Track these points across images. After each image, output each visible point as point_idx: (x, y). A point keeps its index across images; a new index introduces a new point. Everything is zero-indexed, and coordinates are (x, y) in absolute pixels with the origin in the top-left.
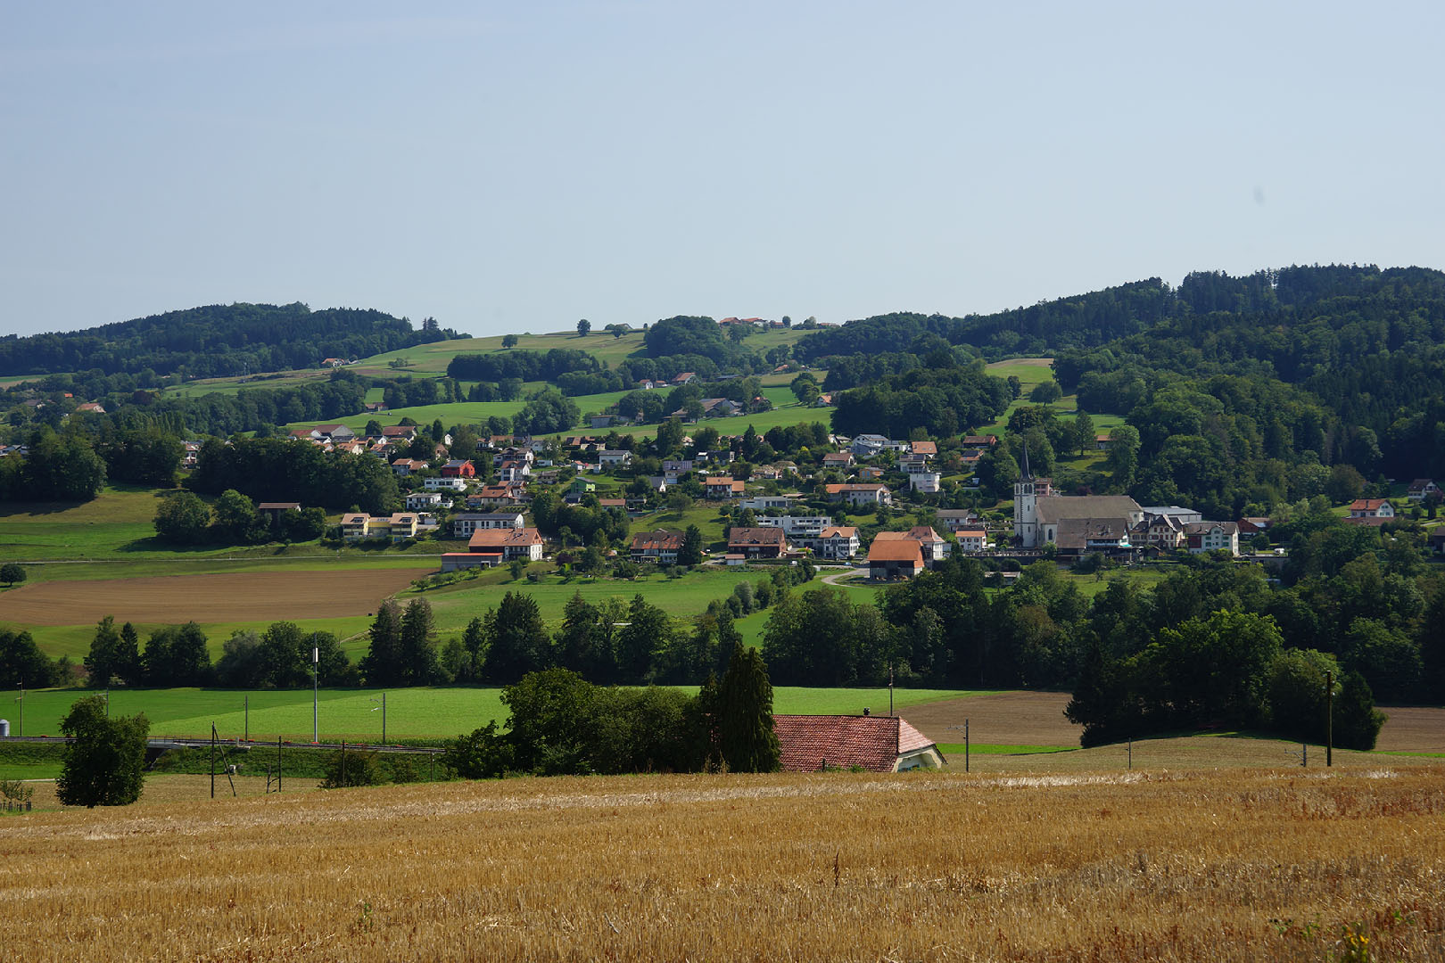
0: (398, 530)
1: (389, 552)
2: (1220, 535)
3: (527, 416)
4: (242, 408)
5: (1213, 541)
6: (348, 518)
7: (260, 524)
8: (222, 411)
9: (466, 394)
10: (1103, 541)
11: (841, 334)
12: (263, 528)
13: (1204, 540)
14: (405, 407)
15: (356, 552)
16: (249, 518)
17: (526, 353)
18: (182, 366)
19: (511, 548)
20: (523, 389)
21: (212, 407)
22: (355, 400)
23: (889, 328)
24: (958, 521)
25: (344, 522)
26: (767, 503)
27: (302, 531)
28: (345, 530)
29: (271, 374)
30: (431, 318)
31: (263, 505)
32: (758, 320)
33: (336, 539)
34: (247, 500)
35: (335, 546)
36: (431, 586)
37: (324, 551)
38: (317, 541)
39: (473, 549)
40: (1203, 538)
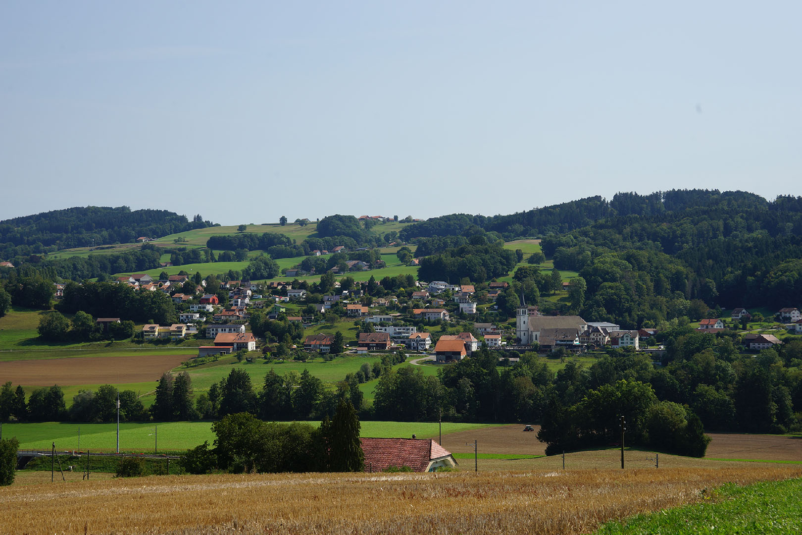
0: (175, 333)
1: (169, 346)
2: (629, 338)
3: (250, 270)
4: (91, 265)
5: (625, 341)
6: (147, 327)
7: (97, 330)
8: (79, 266)
9: (217, 258)
10: (565, 341)
11: (425, 225)
12: (99, 332)
13: (620, 341)
14: (183, 264)
15: (151, 346)
16: (90, 327)
17: (251, 235)
18: (58, 242)
19: (237, 343)
20: (248, 255)
21: (74, 265)
22: (155, 260)
23: (452, 223)
24: (485, 330)
25: (144, 329)
26: (381, 319)
27: (121, 334)
28: (145, 333)
29: (108, 246)
30: (198, 215)
31: (99, 320)
32: (380, 217)
33: (140, 338)
34: (90, 316)
35: (139, 342)
36: (192, 365)
37: (133, 345)
38: (129, 339)
39: (217, 344)
40: (620, 339)
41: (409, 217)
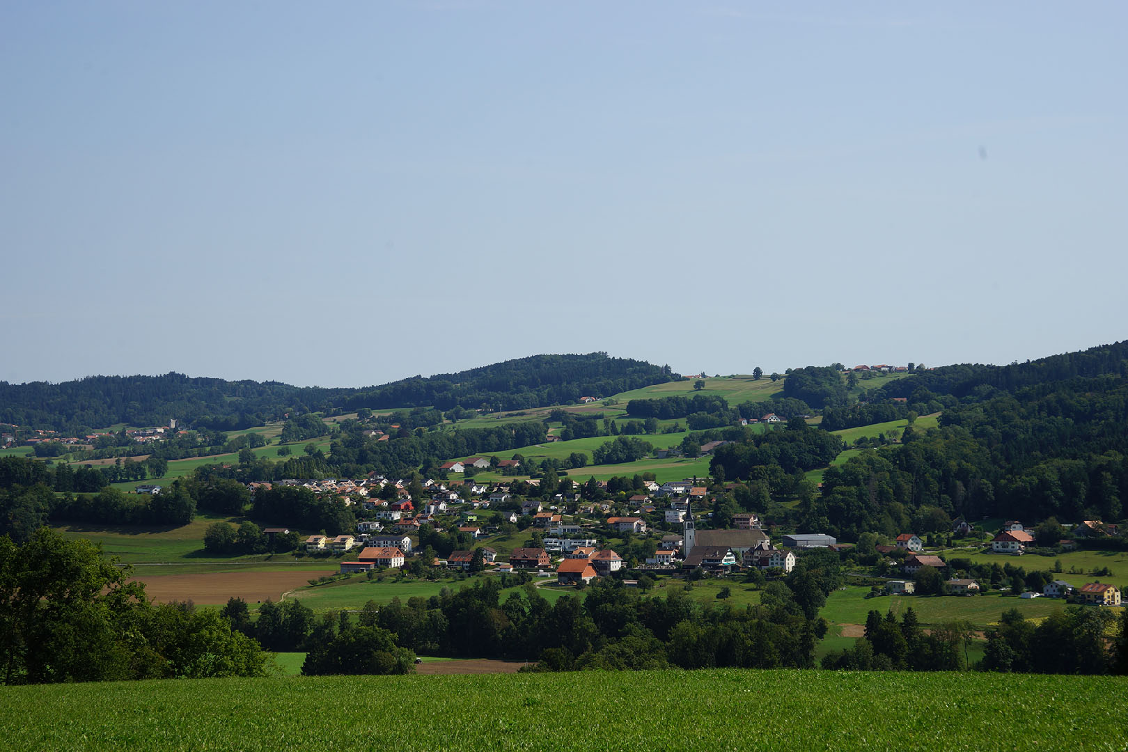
0: (338, 546)
1: (328, 560)
2: (779, 559)
3: (603, 451)
5: (775, 561)
6: (311, 539)
7: (262, 542)
10: (713, 560)
12: (264, 544)
13: (770, 561)
14: (574, 439)
15: (312, 560)
16: (254, 538)
19: (381, 559)
22: (539, 434)
25: (308, 541)
27: (283, 546)
28: (308, 546)
30: (667, 365)
31: (267, 530)
32: (884, 366)
33: (304, 552)
34: (256, 527)
35: (299, 556)
36: (319, 584)
37: (293, 558)
38: (291, 553)
39: (361, 560)
41: (922, 365)
